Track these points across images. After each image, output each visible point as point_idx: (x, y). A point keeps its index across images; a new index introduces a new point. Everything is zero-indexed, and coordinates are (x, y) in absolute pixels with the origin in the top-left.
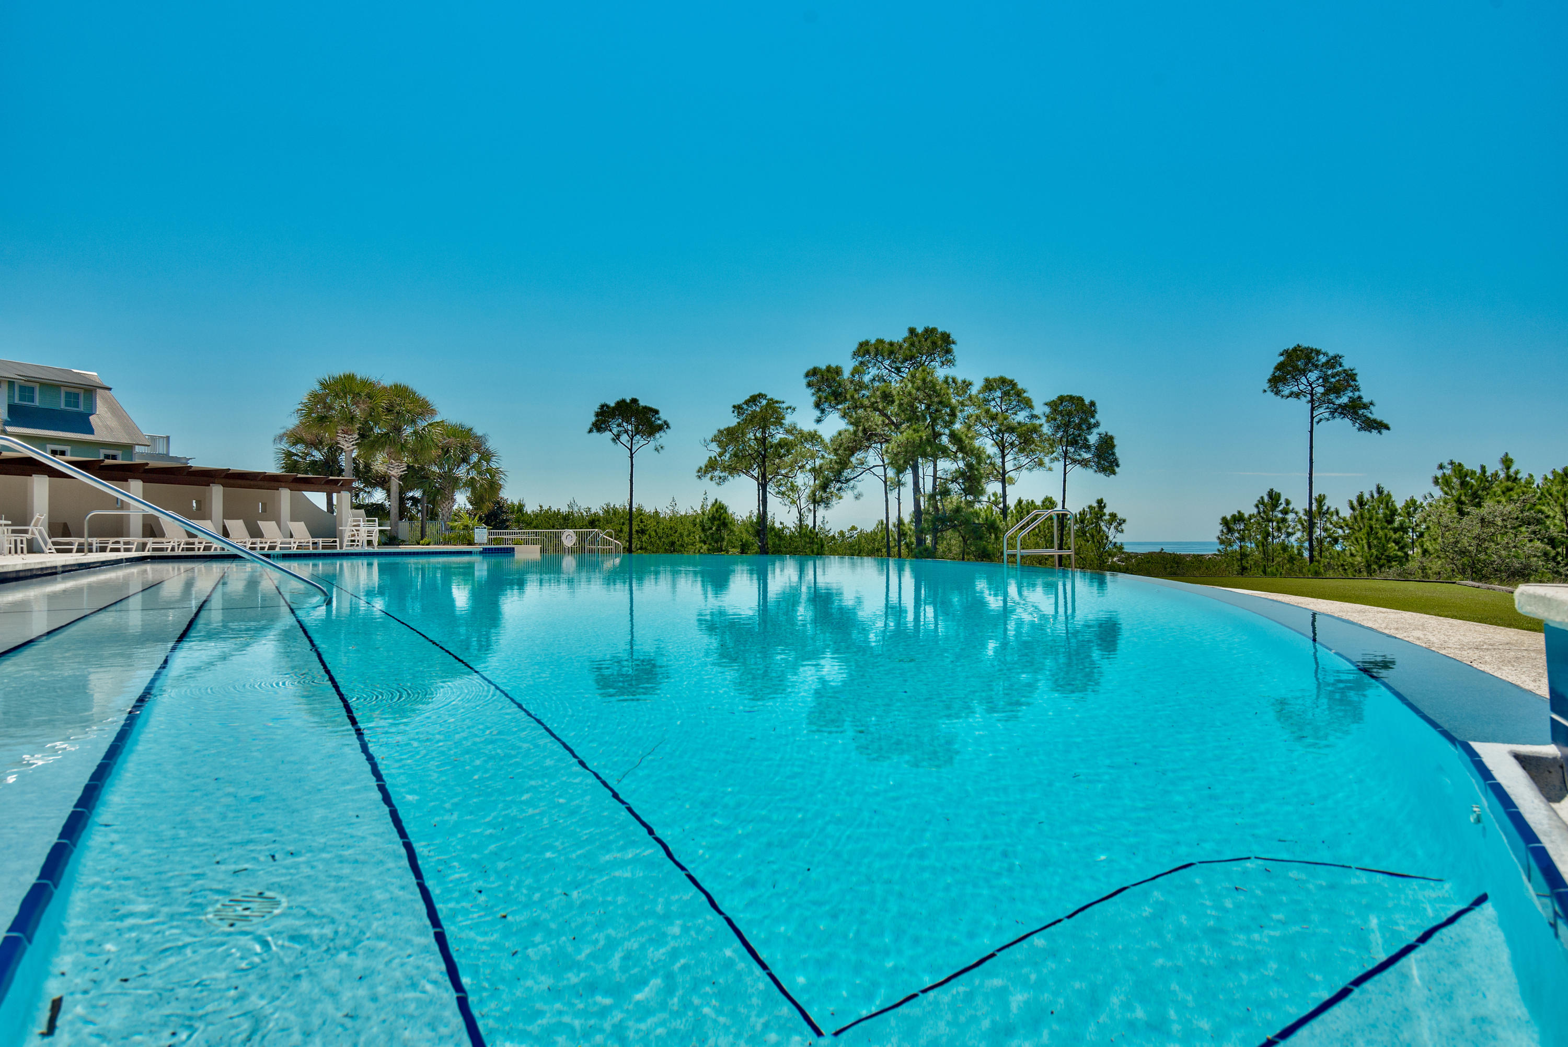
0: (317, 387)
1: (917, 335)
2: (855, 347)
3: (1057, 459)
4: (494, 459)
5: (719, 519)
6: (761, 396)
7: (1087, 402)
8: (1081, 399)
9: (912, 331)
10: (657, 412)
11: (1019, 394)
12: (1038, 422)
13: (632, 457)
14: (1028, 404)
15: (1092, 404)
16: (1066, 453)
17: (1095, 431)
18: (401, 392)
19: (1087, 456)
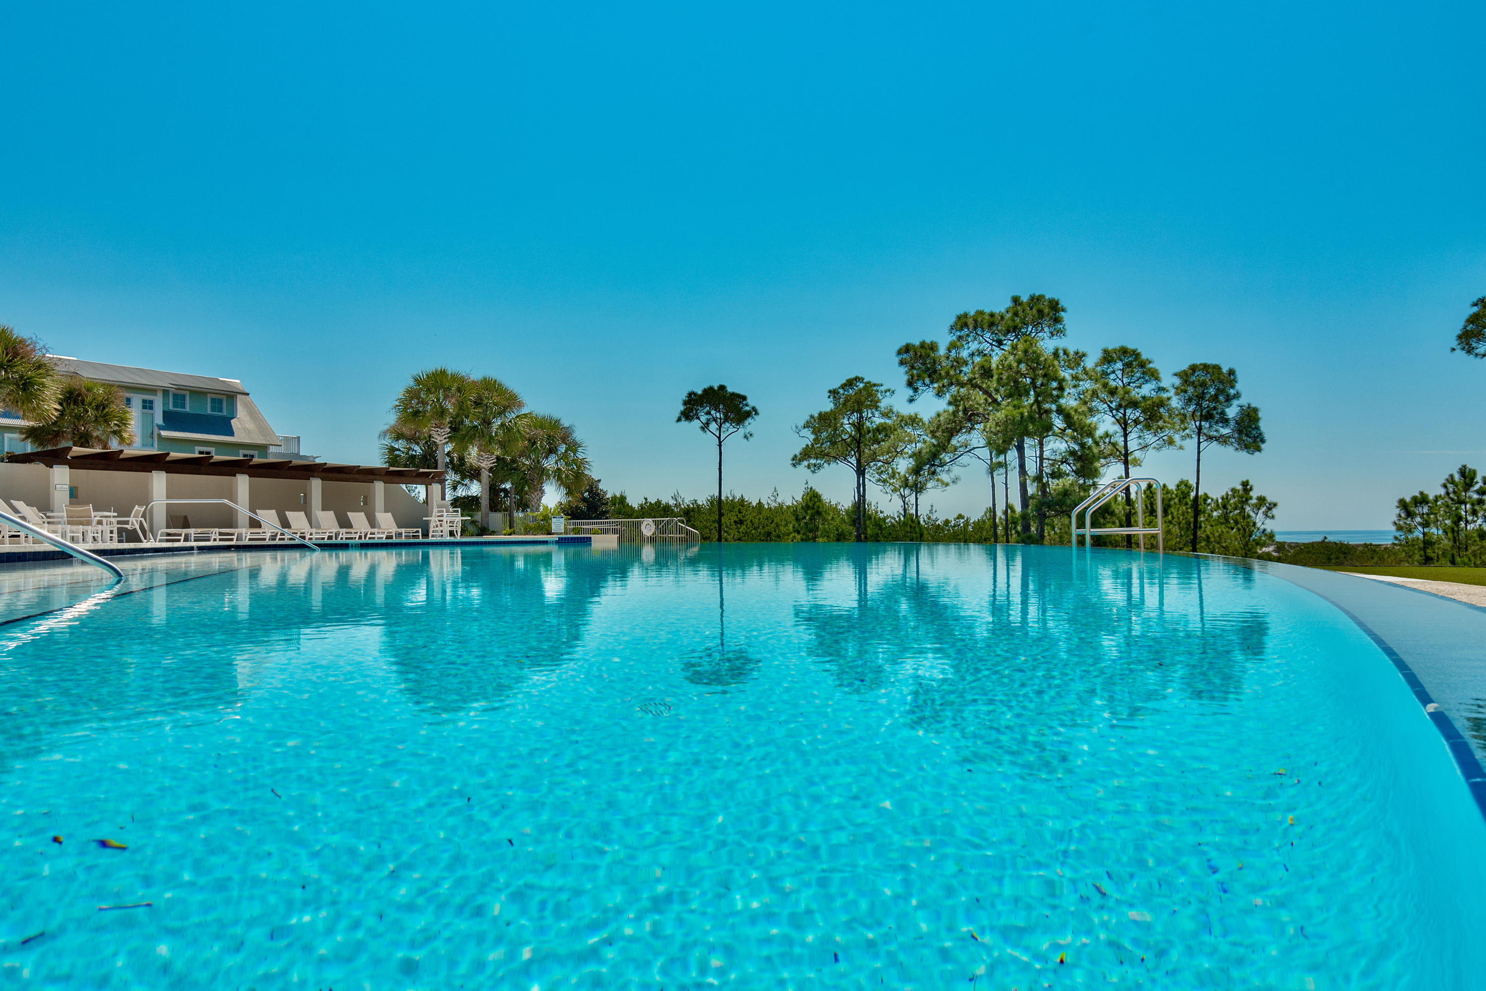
0: (411, 383)
1: (1021, 304)
2: (952, 320)
3: (1189, 436)
4: (580, 449)
5: (813, 508)
6: (857, 379)
7: (1225, 370)
8: (1217, 368)
9: (1016, 300)
10: (744, 398)
11: (1142, 365)
12: (1165, 395)
13: (720, 446)
14: (1154, 375)
15: (1232, 372)
16: (1200, 429)
17: (1235, 403)
18: (490, 385)
19: (1225, 431)
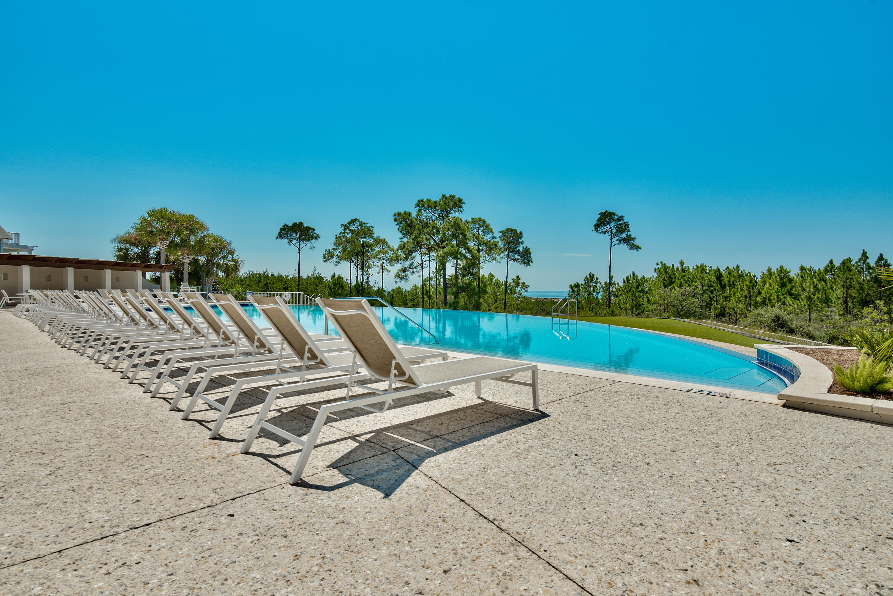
1: (446, 199)
2: (416, 202)
3: (503, 258)
4: (236, 254)
5: (339, 284)
6: (356, 220)
7: (518, 232)
8: (515, 230)
9: (444, 196)
10: (313, 230)
11: (487, 226)
12: (496, 240)
13: (299, 252)
14: (492, 232)
15: (521, 233)
16: (508, 255)
17: (521, 246)
18: (190, 218)
19: (517, 256)
